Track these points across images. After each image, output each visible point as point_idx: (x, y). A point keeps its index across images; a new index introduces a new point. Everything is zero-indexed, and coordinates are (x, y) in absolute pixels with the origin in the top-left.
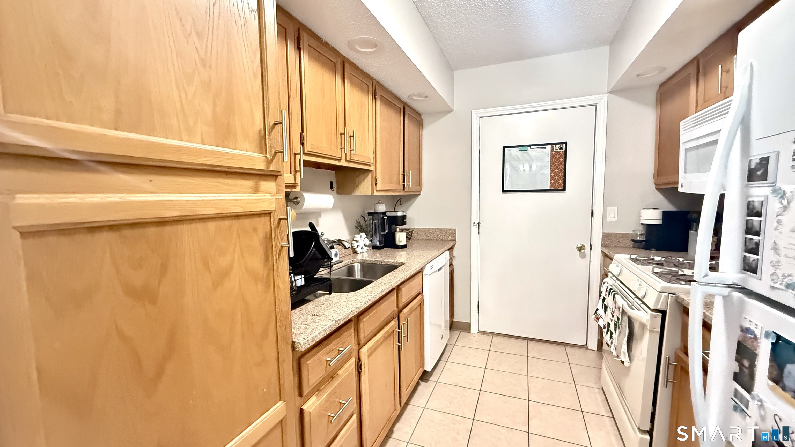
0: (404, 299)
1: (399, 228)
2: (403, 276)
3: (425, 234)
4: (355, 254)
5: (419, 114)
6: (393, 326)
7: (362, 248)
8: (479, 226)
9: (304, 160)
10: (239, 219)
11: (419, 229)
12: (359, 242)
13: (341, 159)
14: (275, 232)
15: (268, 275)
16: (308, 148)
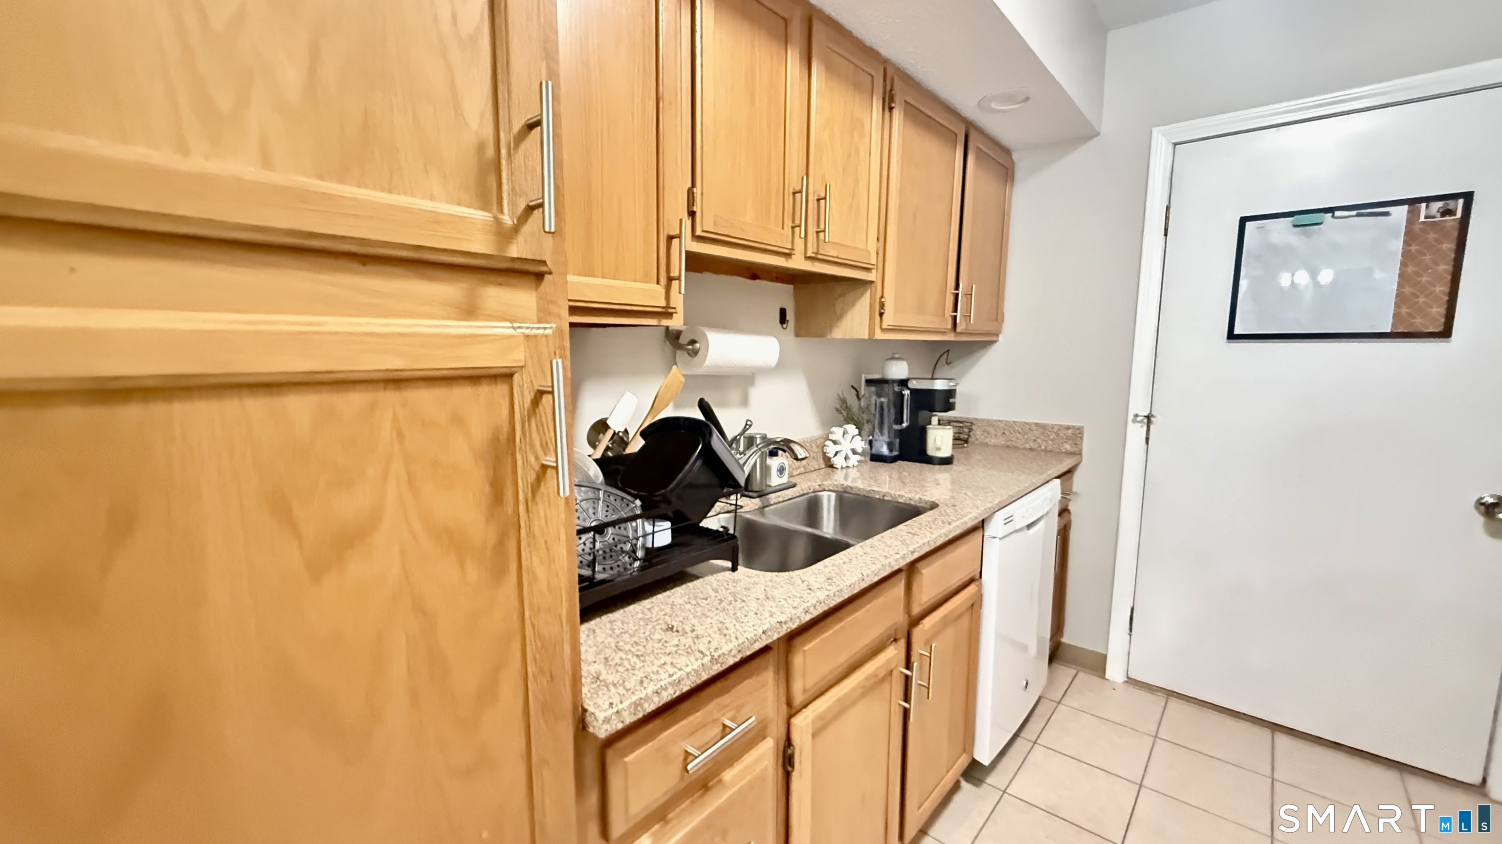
0: (925, 594)
1: (939, 417)
2: (926, 540)
3: (1004, 433)
4: (829, 470)
5: (1006, 151)
6: (889, 661)
7: (846, 458)
8: (1149, 422)
9: (687, 252)
10: (399, 389)
11: (988, 421)
12: (841, 444)
13: (793, 252)
14: (523, 427)
15: (501, 543)
16: (705, 224)
